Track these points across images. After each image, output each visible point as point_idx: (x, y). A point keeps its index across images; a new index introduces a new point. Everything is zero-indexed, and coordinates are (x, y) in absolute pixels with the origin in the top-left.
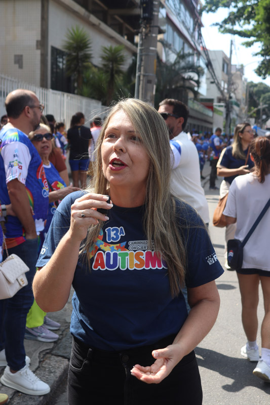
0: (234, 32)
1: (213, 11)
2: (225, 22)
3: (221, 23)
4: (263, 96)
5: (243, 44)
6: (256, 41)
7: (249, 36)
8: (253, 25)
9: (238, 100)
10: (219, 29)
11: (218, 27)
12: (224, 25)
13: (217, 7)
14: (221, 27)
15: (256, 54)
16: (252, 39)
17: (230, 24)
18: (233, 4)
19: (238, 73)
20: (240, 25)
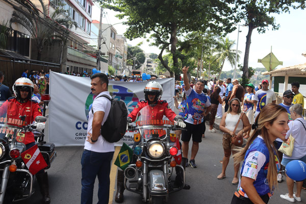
0: (111, 8)
4: (137, 54)
5: (117, 16)
6: (125, 15)
7: (120, 11)
9: (122, 55)
11: (99, 3)
15: (126, 23)
16: (123, 13)
17: (107, 1)
19: (122, 39)
20: (114, 3)
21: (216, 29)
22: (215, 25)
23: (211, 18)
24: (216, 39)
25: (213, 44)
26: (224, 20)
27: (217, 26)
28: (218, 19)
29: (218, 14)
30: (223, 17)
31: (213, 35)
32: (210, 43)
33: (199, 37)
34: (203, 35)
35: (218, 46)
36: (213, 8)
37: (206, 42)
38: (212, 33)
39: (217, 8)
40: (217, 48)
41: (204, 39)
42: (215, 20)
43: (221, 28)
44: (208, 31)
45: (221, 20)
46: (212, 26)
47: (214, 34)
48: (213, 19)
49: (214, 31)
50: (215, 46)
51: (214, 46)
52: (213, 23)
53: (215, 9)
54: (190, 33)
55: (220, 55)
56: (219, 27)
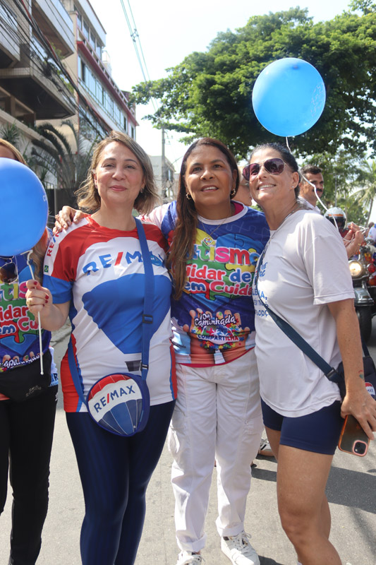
0: (171, 127)
1: (144, 102)
2: (158, 114)
3: (154, 116)
5: (181, 141)
6: (196, 137)
7: (187, 131)
8: (191, 118)
10: (153, 123)
11: (152, 120)
12: (157, 118)
13: (148, 97)
14: (155, 120)
16: (191, 134)
17: (165, 117)
18: (166, 94)
20: (175, 118)
21: (355, 147)
22: (352, 141)
23: (344, 129)
24: (356, 163)
25: (352, 173)
26: (367, 130)
27: (357, 141)
28: (357, 129)
29: (357, 120)
30: (367, 126)
31: (350, 158)
32: (346, 173)
33: (325, 163)
34: (332, 160)
35: (361, 175)
36: (347, 111)
37: (339, 171)
38: (349, 155)
39: (353, 109)
40: (359, 179)
41: (335, 165)
42: (353, 131)
43: (363, 145)
44: (341, 152)
45: (363, 130)
46: (347, 141)
47: (353, 155)
48: (348, 130)
49: (351, 151)
50: (356, 176)
51: (352, 177)
52: (349, 136)
53: (352, 112)
54: (310, 157)
55: (364, 192)
56: (361, 143)
